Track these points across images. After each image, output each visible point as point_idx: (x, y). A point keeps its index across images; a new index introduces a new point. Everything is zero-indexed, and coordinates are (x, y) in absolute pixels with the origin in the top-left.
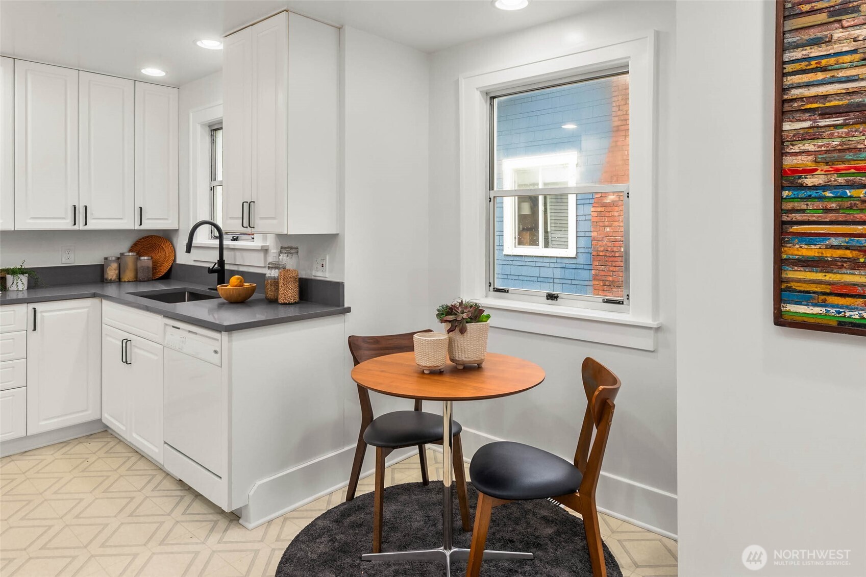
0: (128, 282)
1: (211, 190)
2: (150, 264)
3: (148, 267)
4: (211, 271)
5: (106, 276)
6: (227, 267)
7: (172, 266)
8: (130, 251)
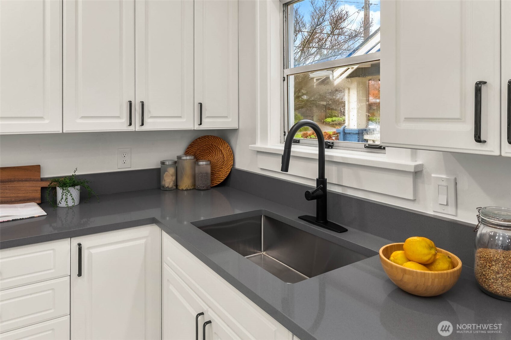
0: (186, 190)
1: (284, 80)
2: (209, 169)
3: (207, 173)
4: (309, 195)
5: (163, 183)
6: (329, 188)
7: (231, 171)
8: (187, 153)
